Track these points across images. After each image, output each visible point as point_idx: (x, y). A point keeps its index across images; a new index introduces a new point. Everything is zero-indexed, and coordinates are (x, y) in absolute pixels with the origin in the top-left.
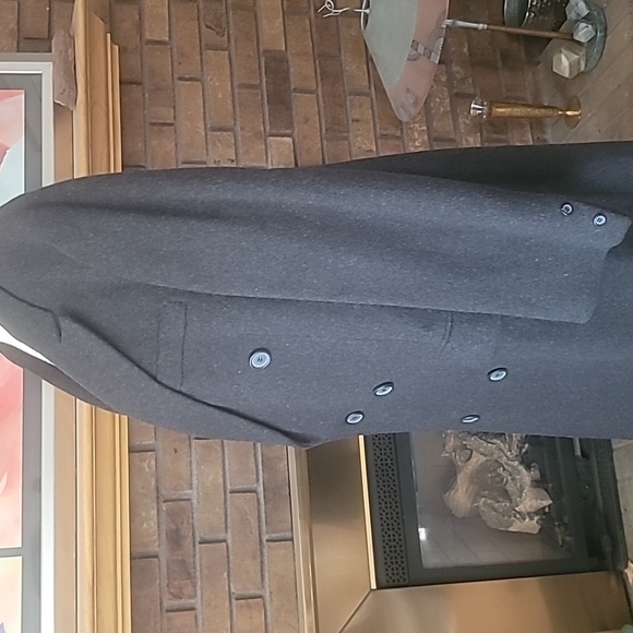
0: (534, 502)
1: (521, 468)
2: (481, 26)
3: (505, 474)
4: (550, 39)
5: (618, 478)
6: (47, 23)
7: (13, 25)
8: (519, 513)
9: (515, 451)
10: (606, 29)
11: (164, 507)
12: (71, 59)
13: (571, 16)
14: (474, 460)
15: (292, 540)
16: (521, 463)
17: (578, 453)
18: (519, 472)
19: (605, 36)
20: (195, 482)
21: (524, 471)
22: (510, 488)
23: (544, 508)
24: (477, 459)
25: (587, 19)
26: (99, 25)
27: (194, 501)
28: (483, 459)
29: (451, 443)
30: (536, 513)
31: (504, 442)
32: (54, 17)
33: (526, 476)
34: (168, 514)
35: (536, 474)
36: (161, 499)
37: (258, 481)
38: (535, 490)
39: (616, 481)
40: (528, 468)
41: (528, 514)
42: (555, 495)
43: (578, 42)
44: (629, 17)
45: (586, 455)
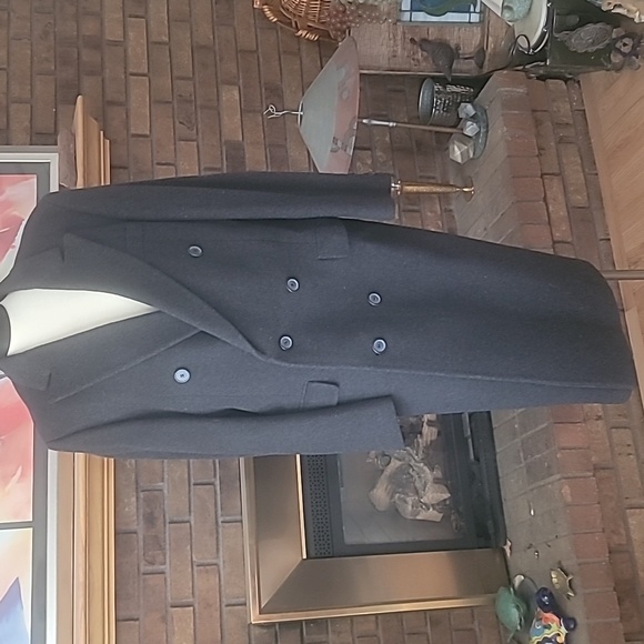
0: (435, 495)
1: (426, 468)
2: (391, 124)
3: (413, 474)
4: (451, 134)
5: (500, 475)
6: (53, 121)
7: (27, 124)
8: (425, 504)
9: (421, 455)
10: (487, 126)
11: (142, 495)
12: (72, 151)
13: (463, 115)
14: (392, 464)
15: (241, 521)
16: (425, 465)
17: (472, 457)
18: (424, 471)
19: (487, 131)
20: (166, 477)
21: (427, 470)
22: (418, 485)
23: (445, 500)
24: (395, 464)
25: (473, 118)
26: (94, 124)
27: (166, 491)
28: (399, 463)
30: (438, 504)
31: (413, 448)
32: (59, 116)
33: (428, 474)
34: (145, 500)
35: (438, 473)
36: (140, 489)
37: (215, 476)
38: (436, 486)
39: (498, 478)
40: (432, 469)
41: (432, 505)
42: (453, 490)
43: (467, 136)
44: (501, 118)
45: (477, 459)
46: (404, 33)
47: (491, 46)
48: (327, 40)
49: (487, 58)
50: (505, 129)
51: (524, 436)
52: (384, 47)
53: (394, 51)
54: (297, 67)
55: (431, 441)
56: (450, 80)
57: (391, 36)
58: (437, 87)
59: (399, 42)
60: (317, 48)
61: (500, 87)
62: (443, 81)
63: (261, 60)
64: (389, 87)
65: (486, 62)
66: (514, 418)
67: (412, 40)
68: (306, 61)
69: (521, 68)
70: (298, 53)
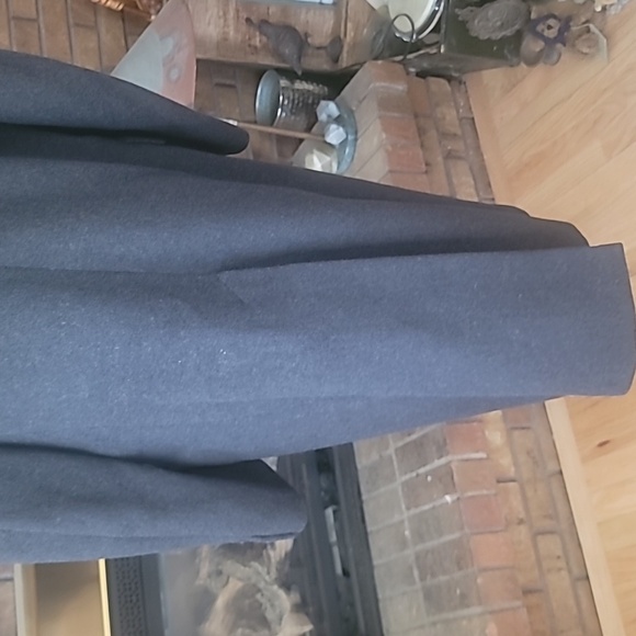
0: (294, 628)
1: (281, 592)
3: (263, 600)
4: (301, 140)
5: (380, 596)
9: (274, 574)
10: (356, 133)
13: (323, 117)
14: (231, 585)
16: (280, 587)
17: (339, 570)
18: (278, 598)
19: (356, 140)
21: (284, 595)
22: (270, 615)
23: (306, 633)
24: (234, 585)
25: (338, 120)
28: (240, 584)
29: (205, 569)
31: (262, 564)
33: (285, 600)
35: (296, 597)
38: (295, 616)
39: (377, 600)
40: (288, 591)
42: (317, 619)
43: (330, 144)
44: (378, 121)
45: (346, 573)
46: (237, 11)
47: (350, 34)
48: (134, 11)
49: (345, 49)
50: (384, 136)
51: (420, 547)
52: (212, 27)
53: (224, 33)
54: (93, 44)
55: (286, 554)
56: (300, 73)
57: (221, 13)
58: (284, 82)
59: (231, 22)
60: (121, 22)
61: (373, 83)
62: (290, 74)
63: (43, 31)
64: (217, 80)
65: (345, 54)
66: (402, 522)
67: (248, 20)
68: (106, 38)
69: (401, 58)
70: (94, 28)
